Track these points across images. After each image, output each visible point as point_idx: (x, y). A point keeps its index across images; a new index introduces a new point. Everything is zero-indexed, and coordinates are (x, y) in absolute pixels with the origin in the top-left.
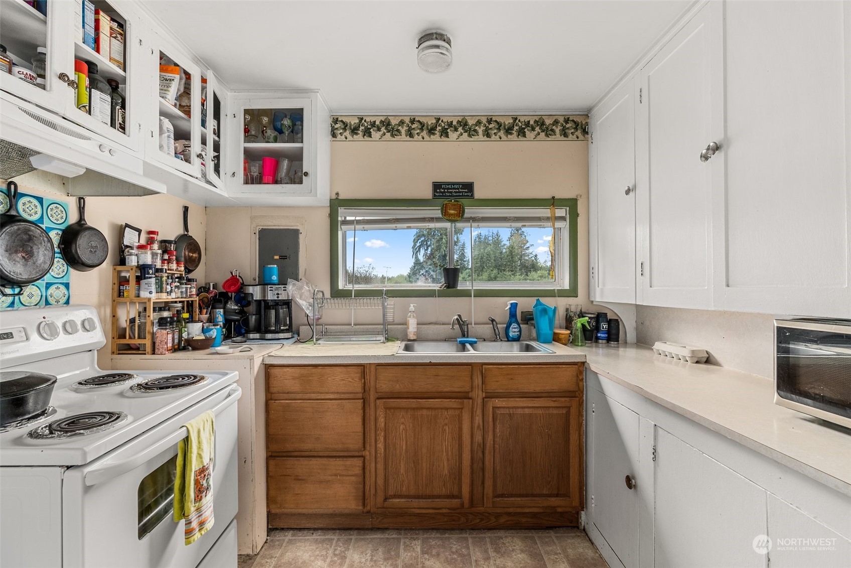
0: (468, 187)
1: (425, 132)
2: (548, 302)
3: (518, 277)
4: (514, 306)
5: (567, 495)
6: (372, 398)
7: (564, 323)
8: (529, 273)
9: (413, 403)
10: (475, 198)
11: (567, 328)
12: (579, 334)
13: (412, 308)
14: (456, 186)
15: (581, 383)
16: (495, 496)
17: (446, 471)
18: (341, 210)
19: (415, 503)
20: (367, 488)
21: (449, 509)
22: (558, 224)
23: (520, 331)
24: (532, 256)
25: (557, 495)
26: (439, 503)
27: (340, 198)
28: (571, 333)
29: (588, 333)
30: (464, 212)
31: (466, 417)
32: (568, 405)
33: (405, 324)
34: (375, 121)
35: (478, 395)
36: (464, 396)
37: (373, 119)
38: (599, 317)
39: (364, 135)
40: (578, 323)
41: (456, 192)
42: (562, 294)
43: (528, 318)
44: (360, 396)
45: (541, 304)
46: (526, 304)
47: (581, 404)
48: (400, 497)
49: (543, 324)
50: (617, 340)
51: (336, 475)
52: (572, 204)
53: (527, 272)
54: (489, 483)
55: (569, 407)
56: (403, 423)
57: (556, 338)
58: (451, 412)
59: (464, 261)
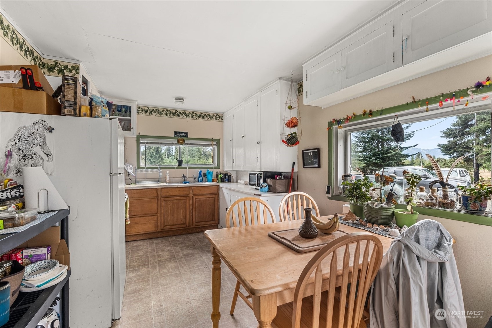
0: (186, 134)
1: (171, 115)
2: (211, 170)
3: (202, 161)
4: (201, 172)
5: (214, 220)
6: (160, 198)
7: (216, 177)
8: (208, 159)
9: (172, 198)
10: (189, 137)
11: (216, 178)
12: (220, 180)
13: (168, 172)
14: (182, 133)
15: (218, 191)
16: (196, 223)
17: (182, 217)
18: (140, 139)
19: (173, 227)
20: (158, 224)
21: (183, 227)
22: (214, 146)
23: (202, 179)
24: (210, 149)
25: (212, 221)
26: (180, 226)
27: (140, 135)
28: (217, 179)
29: (222, 180)
30: (185, 142)
31: (187, 201)
32: (214, 196)
33: (165, 178)
34: (154, 109)
35: (191, 195)
36: (187, 196)
37: (153, 109)
38: (226, 175)
39: (150, 114)
40: (220, 176)
41: (182, 135)
42: (215, 168)
43: (205, 175)
44: (156, 197)
45: (209, 171)
46: (204, 171)
47: (218, 196)
48: (168, 226)
49: (209, 176)
50: (231, 181)
51: (149, 221)
52: (218, 141)
53: (207, 158)
54: (194, 219)
55: (215, 197)
56: (169, 204)
57: (213, 181)
58: (183, 200)
59: (170, 151)
